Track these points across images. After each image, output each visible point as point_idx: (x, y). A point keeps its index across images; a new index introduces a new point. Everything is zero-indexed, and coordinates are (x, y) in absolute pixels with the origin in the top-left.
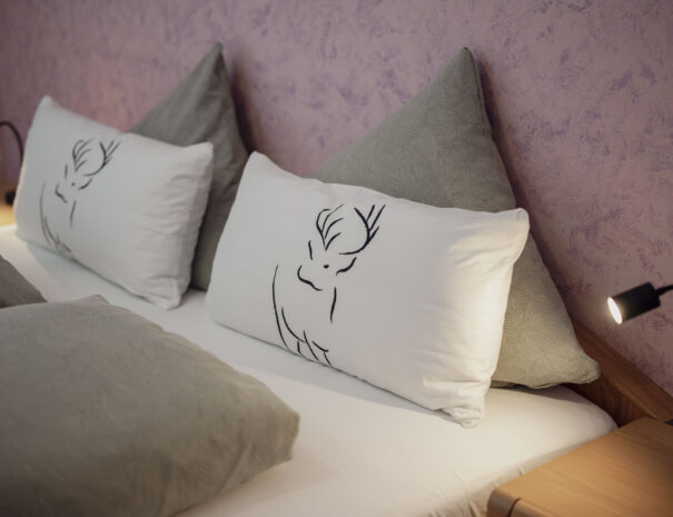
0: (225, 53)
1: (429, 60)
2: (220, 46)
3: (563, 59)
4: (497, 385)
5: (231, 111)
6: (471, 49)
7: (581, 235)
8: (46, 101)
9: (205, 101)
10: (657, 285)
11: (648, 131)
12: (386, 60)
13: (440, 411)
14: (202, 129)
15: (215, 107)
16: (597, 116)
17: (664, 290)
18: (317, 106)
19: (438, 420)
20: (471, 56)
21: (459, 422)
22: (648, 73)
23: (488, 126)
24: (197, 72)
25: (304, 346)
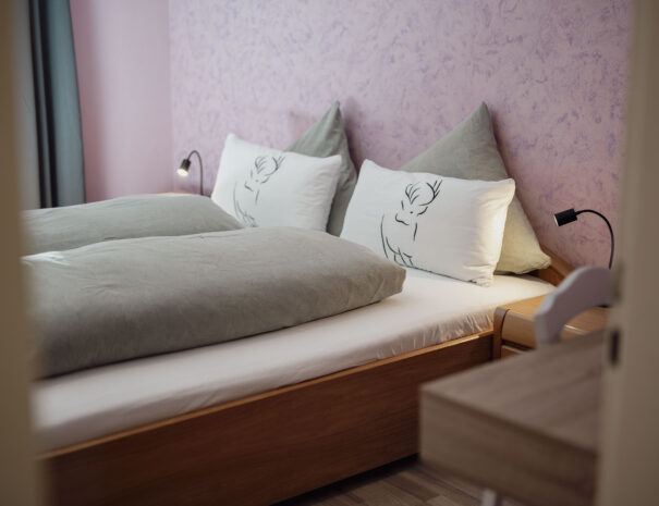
0: (341, 108)
1: (463, 109)
2: (339, 103)
3: (534, 108)
4: (497, 273)
5: (345, 141)
6: (487, 103)
7: (544, 199)
8: (231, 136)
9: (331, 134)
10: (576, 210)
11: (575, 143)
12: (439, 110)
13: (471, 281)
14: (330, 150)
15: (337, 138)
16: (551, 136)
17: (579, 213)
18: (397, 136)
19: (470, 284)
20: (486, 107)
21: (481, 285)
22: (575, 114)
23: (495, 143)
24: (325, 117)
25: (398, 256)
